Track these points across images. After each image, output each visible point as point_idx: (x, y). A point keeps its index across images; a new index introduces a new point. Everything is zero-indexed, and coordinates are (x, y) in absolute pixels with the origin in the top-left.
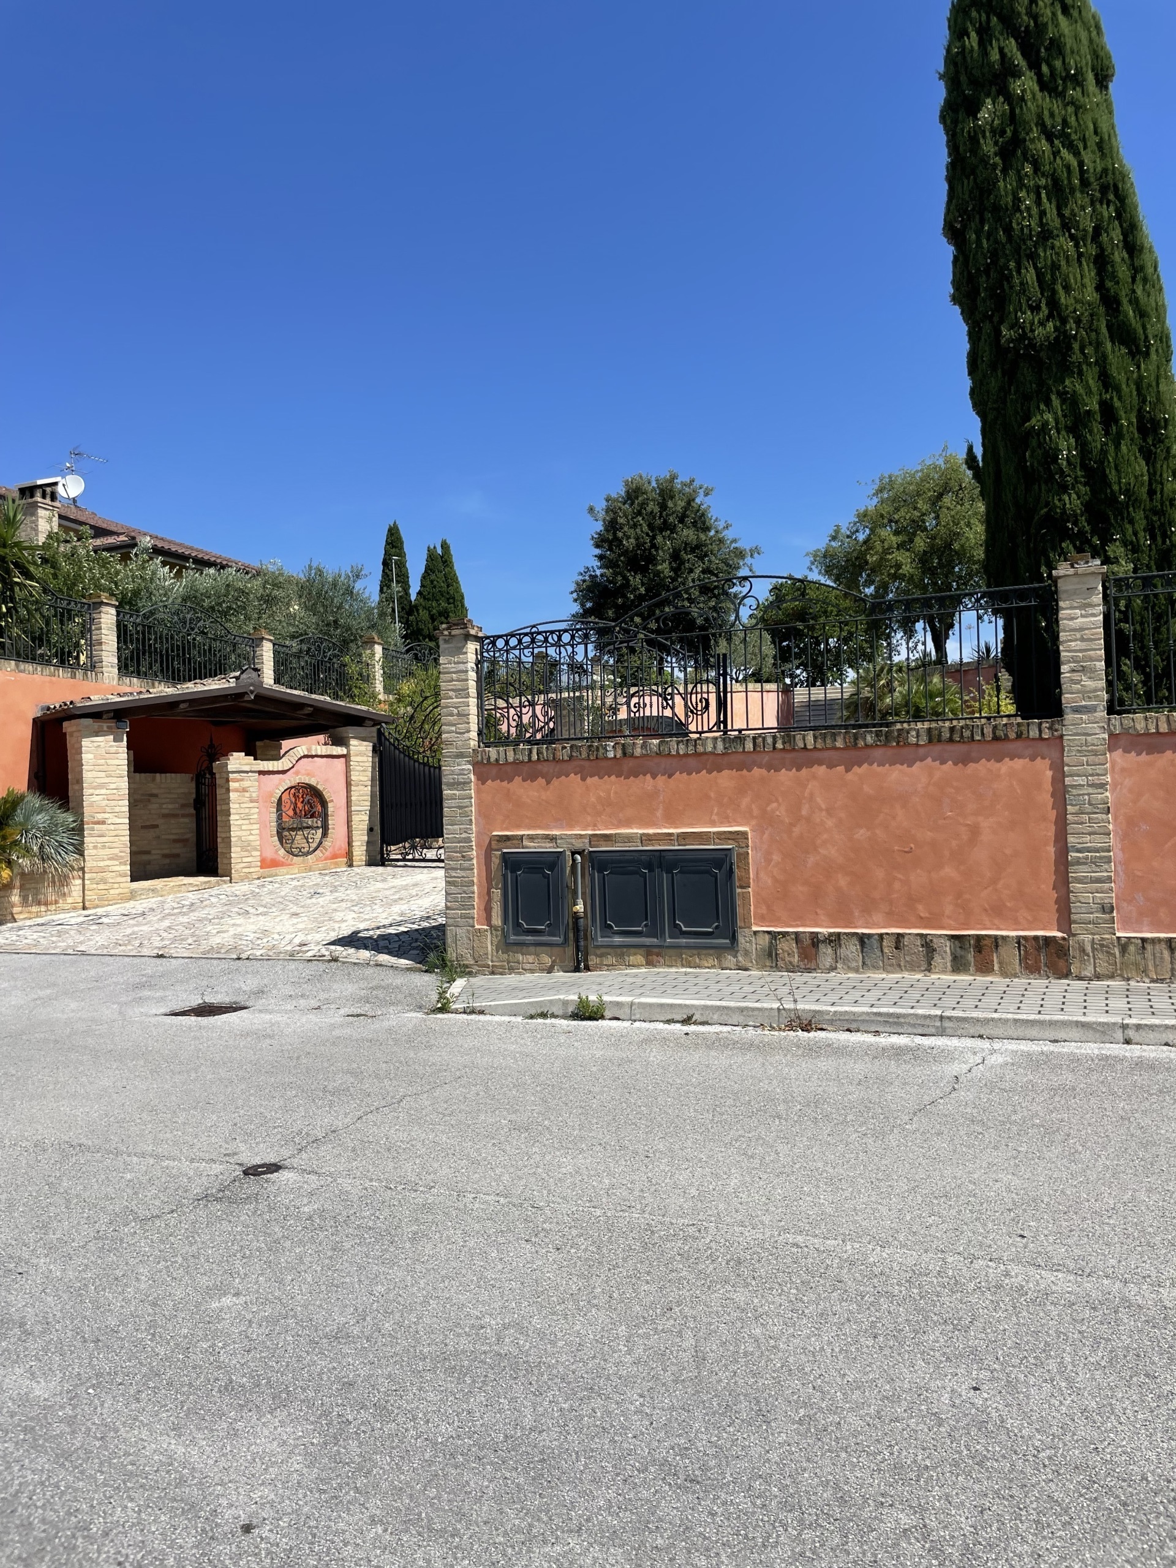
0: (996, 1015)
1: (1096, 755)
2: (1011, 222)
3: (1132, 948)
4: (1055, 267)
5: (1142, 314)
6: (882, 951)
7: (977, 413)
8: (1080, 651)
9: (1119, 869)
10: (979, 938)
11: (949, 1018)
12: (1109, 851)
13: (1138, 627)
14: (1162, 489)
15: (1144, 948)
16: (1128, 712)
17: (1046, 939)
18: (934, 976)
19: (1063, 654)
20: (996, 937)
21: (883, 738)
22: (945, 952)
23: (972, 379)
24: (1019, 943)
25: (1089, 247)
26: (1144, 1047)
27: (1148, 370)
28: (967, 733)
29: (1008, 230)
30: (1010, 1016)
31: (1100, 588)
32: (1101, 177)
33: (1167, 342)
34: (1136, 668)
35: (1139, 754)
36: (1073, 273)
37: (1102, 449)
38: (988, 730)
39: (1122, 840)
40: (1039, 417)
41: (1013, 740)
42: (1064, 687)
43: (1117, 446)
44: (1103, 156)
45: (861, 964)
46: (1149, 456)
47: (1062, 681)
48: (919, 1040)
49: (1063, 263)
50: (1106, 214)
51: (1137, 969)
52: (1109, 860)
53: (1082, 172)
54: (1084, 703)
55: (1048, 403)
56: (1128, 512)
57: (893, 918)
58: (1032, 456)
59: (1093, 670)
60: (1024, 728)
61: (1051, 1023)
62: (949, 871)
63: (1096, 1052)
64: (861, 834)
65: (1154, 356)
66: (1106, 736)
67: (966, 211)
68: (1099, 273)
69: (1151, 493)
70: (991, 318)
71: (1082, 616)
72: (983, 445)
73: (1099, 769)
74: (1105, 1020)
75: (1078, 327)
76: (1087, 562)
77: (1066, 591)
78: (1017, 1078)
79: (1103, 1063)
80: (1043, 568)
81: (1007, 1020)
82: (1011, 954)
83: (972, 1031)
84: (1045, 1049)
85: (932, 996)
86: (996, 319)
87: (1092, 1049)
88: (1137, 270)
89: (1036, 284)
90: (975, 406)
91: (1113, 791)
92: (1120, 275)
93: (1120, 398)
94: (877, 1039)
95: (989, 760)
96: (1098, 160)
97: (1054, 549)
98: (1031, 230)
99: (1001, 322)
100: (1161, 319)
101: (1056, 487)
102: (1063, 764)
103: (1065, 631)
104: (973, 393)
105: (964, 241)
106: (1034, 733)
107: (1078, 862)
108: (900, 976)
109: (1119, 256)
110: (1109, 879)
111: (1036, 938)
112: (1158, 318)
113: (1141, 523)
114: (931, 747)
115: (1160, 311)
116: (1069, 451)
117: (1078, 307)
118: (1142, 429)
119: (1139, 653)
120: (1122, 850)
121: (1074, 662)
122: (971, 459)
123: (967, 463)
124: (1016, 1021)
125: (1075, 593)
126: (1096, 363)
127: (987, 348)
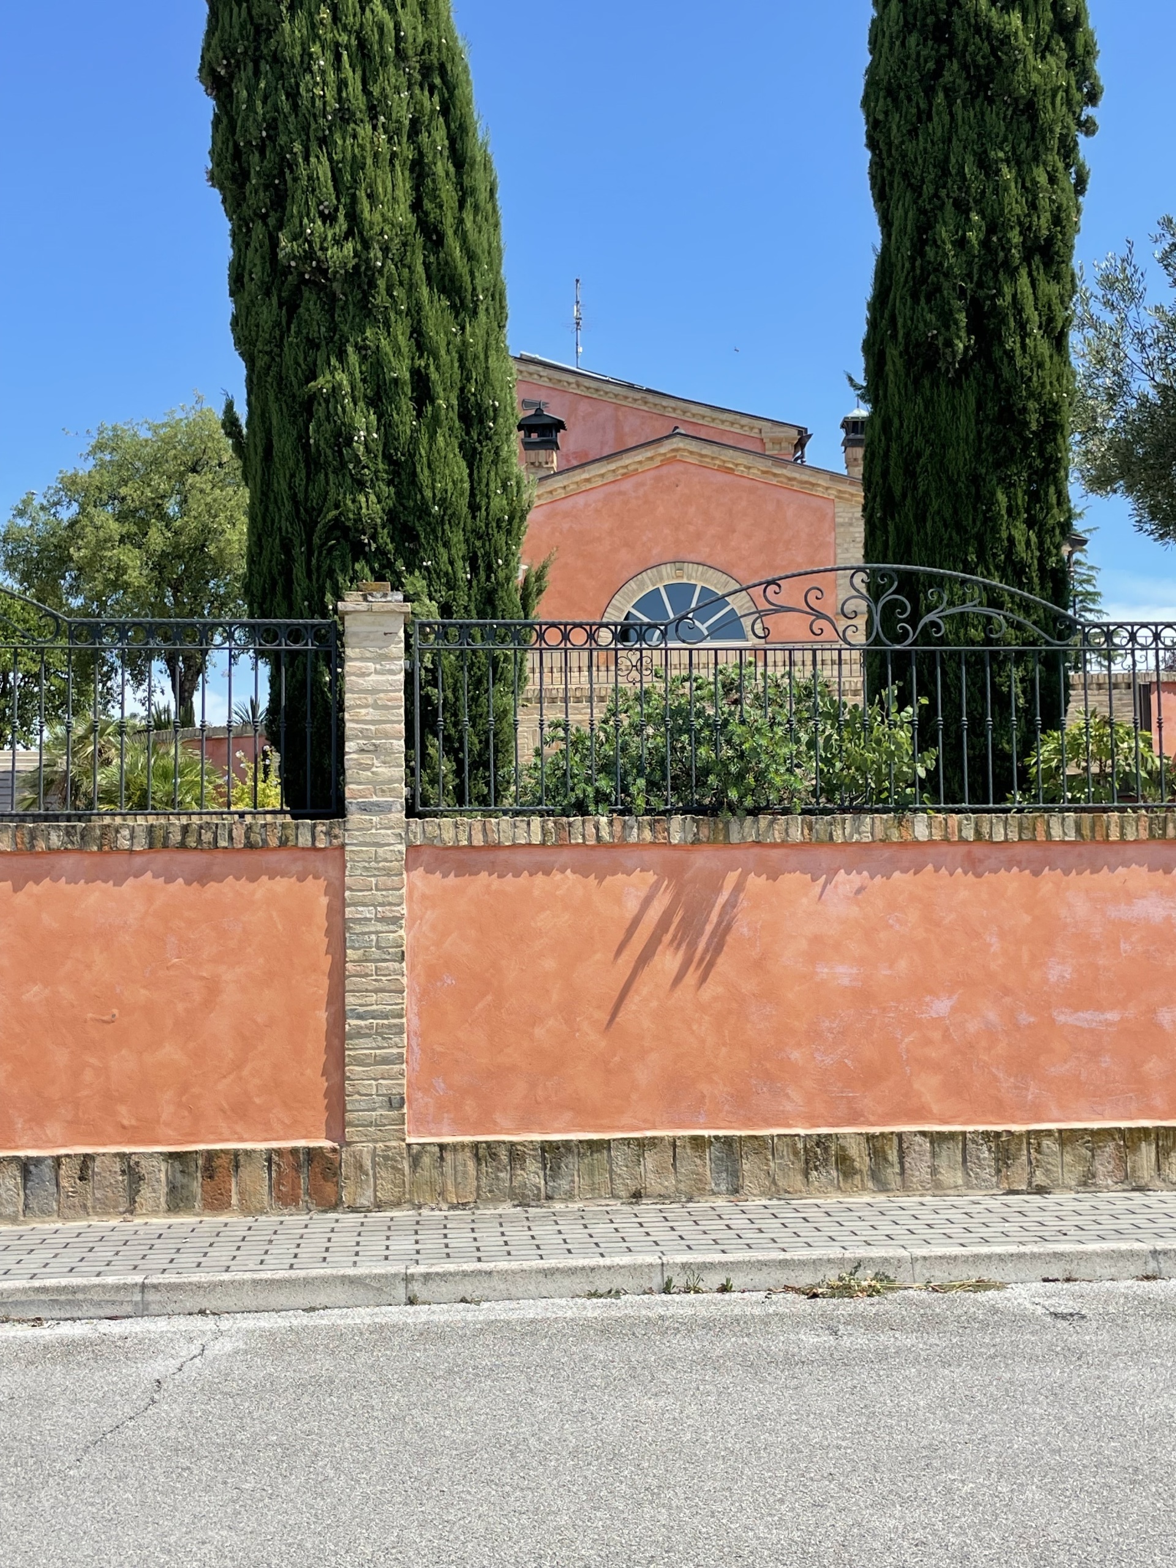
0: (226, 1277)
1: (388, 875)
2: (298, 85)
3: (426, 1160)
4: (358, 165)
5: (471, 256)
6: (58, 1185)
7: (241, 354)
8: (372, 722)
9: (414, 1043)
10: (210, 1155)
11: (155, 1287)
12: (401, 1016)
13: (450, 695)
14: (489, 503)
15: (442, 1158)
16: (435, 815)
17: (310, 1152)
18: (138, 1221)
19: (348, 725)
20: (236, 1153)
21: (77, 839)
22: (158, 1181)
23: (235, 302)
24: (269, 1160)
25: (405, 146)
26: (434, 1307)
27: (475, 333)
28: (207, 836)
29: (293, 95)
30: (248, 1276)
31: (402, 634)
32: (422, 53)
33: (500, 302)
34: (448, 753)
35: (445, 875)
36: (382, 180)
37: (411, 437)
38: (239, 833)
39: (420, 1000)
40: (329, 377)
41: (275, 849)
42: (348, 773)
43: (432, 437)
44: (427, 24)
45: (21, 1207)
46: (471, 457)
47: (347, 764)
48: (105, 1326)
49: (369, 161)
50: (427, 103)
51: (433, 1190)
52: (400, 1030)
53: (398, 39)
54: (375, 799)
55: (342, 356)
56: (443, 531)
57: (78, 1129)
58: (317, 431)
59: (389, 752)
60: (290, 832)
61: (307, 1282)
62: (171, 1052)
63: (367, 1320)
64: (34, 993)
65: (482, 316)
66: (403, 848)
67: (234, 52)
68: (417, 187)
69: (474, 507)
70: (264, 218)
71: (376, 672)
72: (249, 404)
73: (392, 897)
74: (383, 1271)
75: (385, 257)
76: (385, 595)
77: (355, 634)
78: (252, 1374)
79: (375, 1336)
80: (328, 597)
81: (243, 1283)
82: (257, 1179)
83: (189, 1305)
84: (295, 1322)
85: (131, 1253)
86: (272, 221)
87: (362, 1316)
88: (464, 193)
89: (330, 183)
90: (238, 342)
91: (410, 928)
92: (444, 196)
93: (437, 369)
94: (37, 1331)
95: (238, 879)
96: (420, 28)
97: (344, 571)
98: (325, 103)
99: (280, 226)
100: (494, 267)
101: (349, 481)
102: (343, 887)
103: (353, 692)
104: (235, 322)
105: (230, 95)
106: (305, 840)
107: (359, 1034)
108: (85, 1223)
109: (442, 167)
110: (400, 1059)
111: (294, 1151)
112: (490, 264)
113: (460, 549)
114: (152, 855)
115: (494, 254)
116: (369, 433)
117: (386, 228)
118: (464, 417)
119: (452, 731)
120: (419, 1015)
121: (364, 738)
122: (230, 423)
123: (224, 426)
124: (256, 1282)
125: (367, 638)
126: (408, 312)
127: (258, 261)
